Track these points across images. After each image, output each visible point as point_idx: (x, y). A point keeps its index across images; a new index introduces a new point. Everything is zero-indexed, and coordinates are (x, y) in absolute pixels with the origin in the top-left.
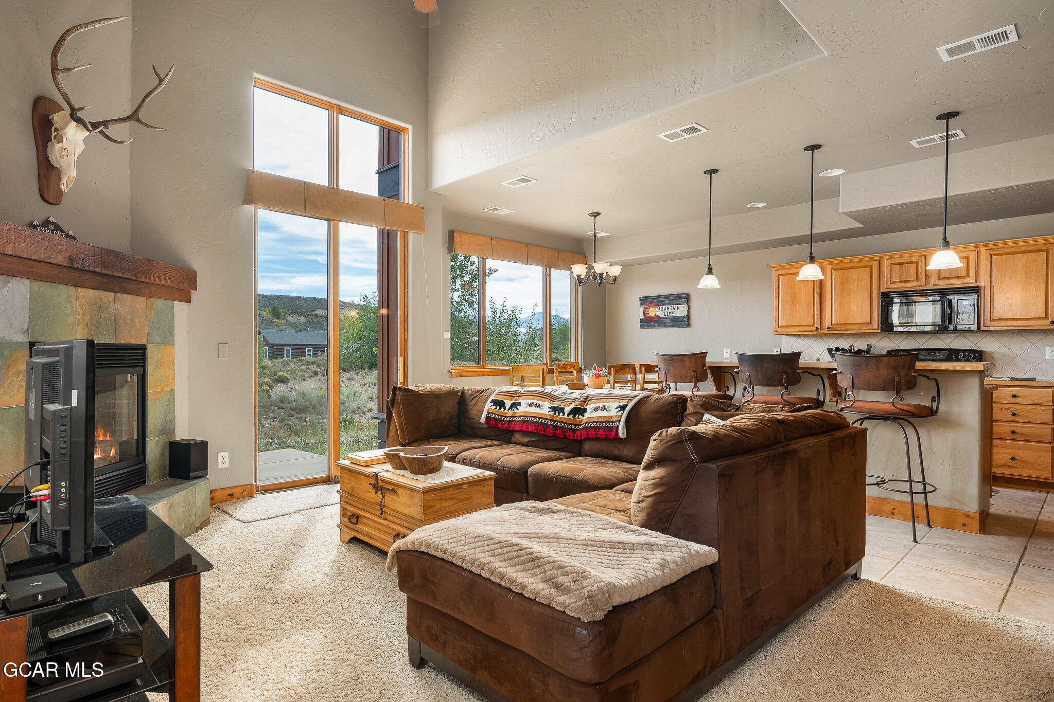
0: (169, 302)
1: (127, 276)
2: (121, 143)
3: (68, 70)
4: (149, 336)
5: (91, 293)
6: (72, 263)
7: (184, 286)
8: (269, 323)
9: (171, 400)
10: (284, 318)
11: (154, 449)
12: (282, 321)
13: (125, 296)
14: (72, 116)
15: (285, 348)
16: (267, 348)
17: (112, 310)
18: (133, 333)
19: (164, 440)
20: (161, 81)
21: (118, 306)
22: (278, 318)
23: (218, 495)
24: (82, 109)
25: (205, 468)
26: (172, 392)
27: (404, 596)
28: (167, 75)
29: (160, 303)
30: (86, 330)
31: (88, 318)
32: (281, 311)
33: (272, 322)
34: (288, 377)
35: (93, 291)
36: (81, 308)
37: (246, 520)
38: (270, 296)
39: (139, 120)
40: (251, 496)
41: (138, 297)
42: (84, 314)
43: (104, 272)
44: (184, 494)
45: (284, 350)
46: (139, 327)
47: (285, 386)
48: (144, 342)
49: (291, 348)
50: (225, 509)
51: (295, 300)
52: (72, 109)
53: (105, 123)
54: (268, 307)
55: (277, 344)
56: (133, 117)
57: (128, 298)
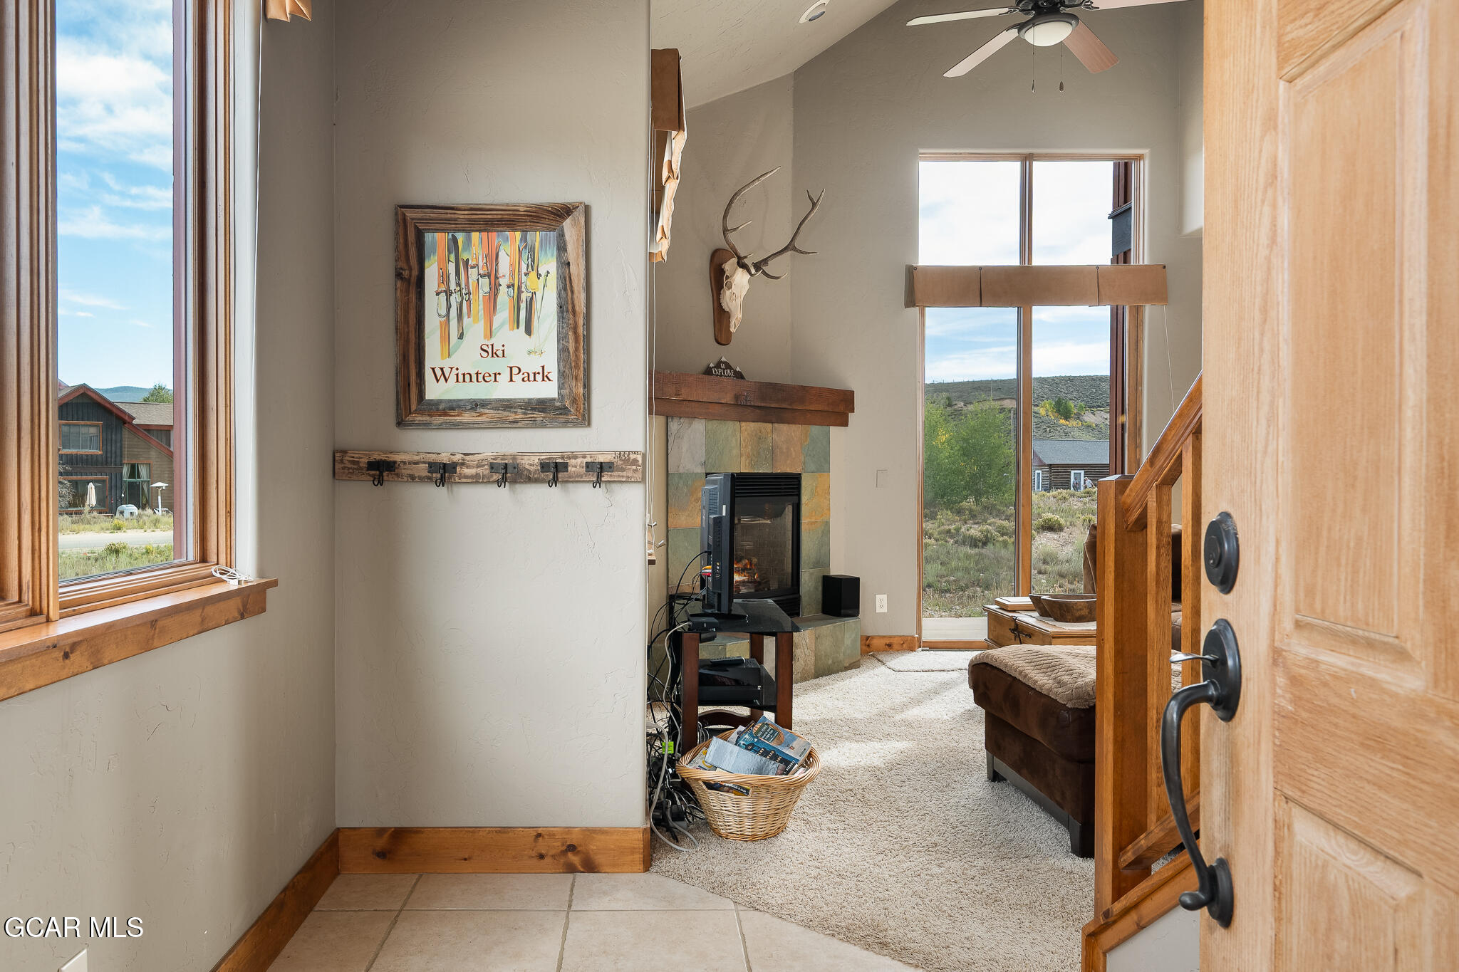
0: (825, 428)
1: (784, 406)
2: (778, 278)
3: (735, 229)
4: (804, 463)
5: (752, 426)
6: (737, 401)
7: (841, 408)
8: (1049, 427)
9: (826, 532)
10: (1078, 416)
11: (809, 583)
12: (1073, 423)
13: (782, 425)
14: (738, 263)
15: (1073, 472)
16: (1040, 472)
17: (770, 440)
18: (788, 462)
19: (819, 573)
20: (814, 205)
21: (775, 436)
22: (1066, 418)
23: (875, 643)
24: (745, 257)
25: (857, 607)
26: (827, 523)
27: (984, 711)
28: (818, 200)
29: (815, 430)
30: (748, 461)
31: (749, 450)
32: (1071, 404)
33: (1054, 426)
34: (1062, 521)
35: (753, 423)
36: (744, 441)
37: (897, 669)
38: (1053, 379)
39: (795, 249)
40: (912, 649)
41: (794, 426)
42: (746, 446)
43: (763, 405)
44: (831, 628)
45: (1070, 475)
46: (794, 456)
47: (1055, 536)
48: (798, 470)
49: (1082, 472)
50: (880, 658)
51: (1098, 382)
52: (739, 258)
53: (765, 261)
54: (1048, 399)
55: (1058, 465)
56: (790, 247)
57: (784, 427)
